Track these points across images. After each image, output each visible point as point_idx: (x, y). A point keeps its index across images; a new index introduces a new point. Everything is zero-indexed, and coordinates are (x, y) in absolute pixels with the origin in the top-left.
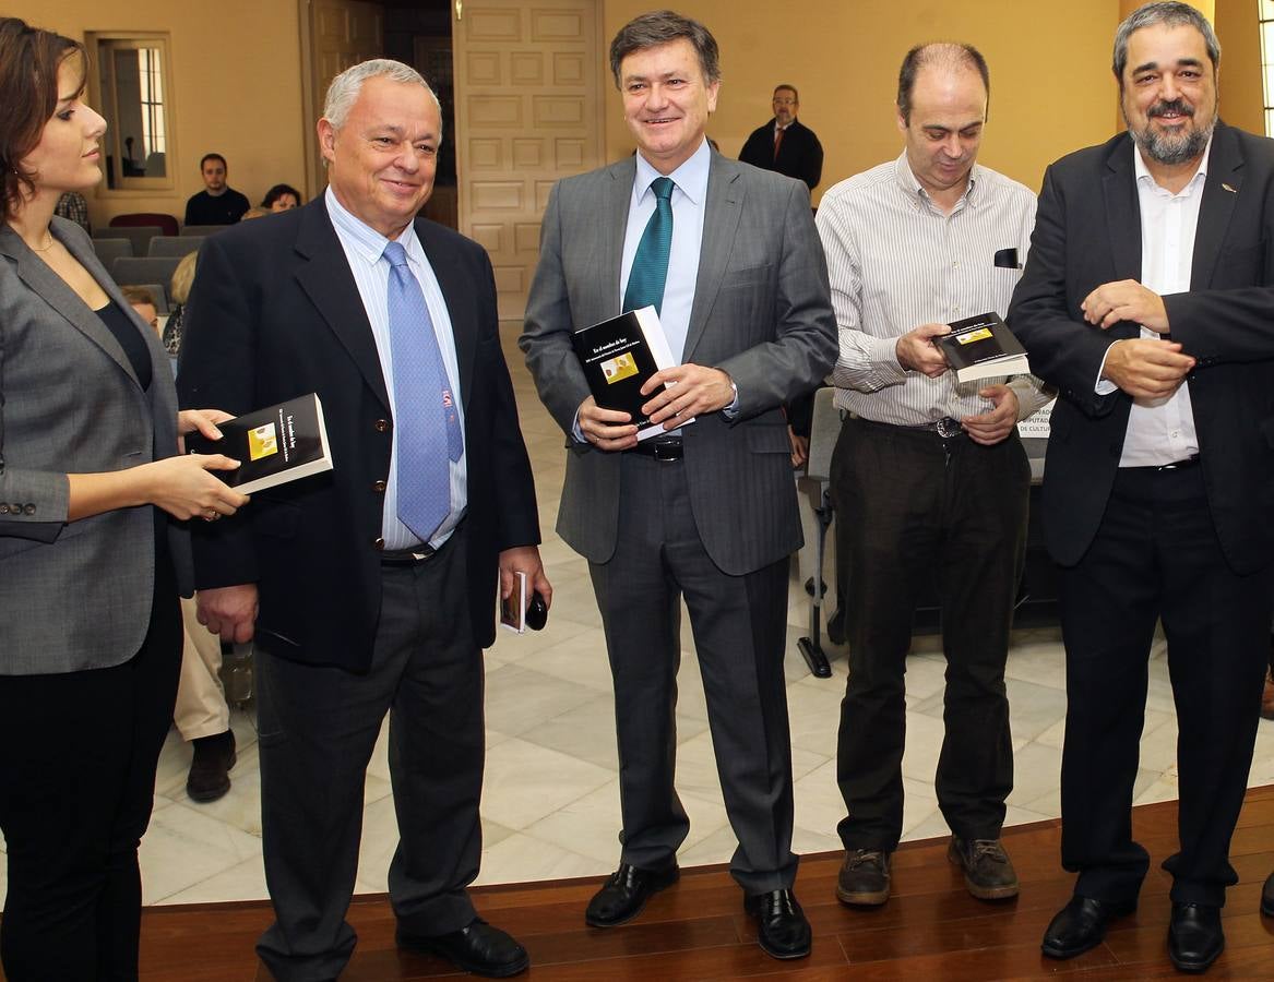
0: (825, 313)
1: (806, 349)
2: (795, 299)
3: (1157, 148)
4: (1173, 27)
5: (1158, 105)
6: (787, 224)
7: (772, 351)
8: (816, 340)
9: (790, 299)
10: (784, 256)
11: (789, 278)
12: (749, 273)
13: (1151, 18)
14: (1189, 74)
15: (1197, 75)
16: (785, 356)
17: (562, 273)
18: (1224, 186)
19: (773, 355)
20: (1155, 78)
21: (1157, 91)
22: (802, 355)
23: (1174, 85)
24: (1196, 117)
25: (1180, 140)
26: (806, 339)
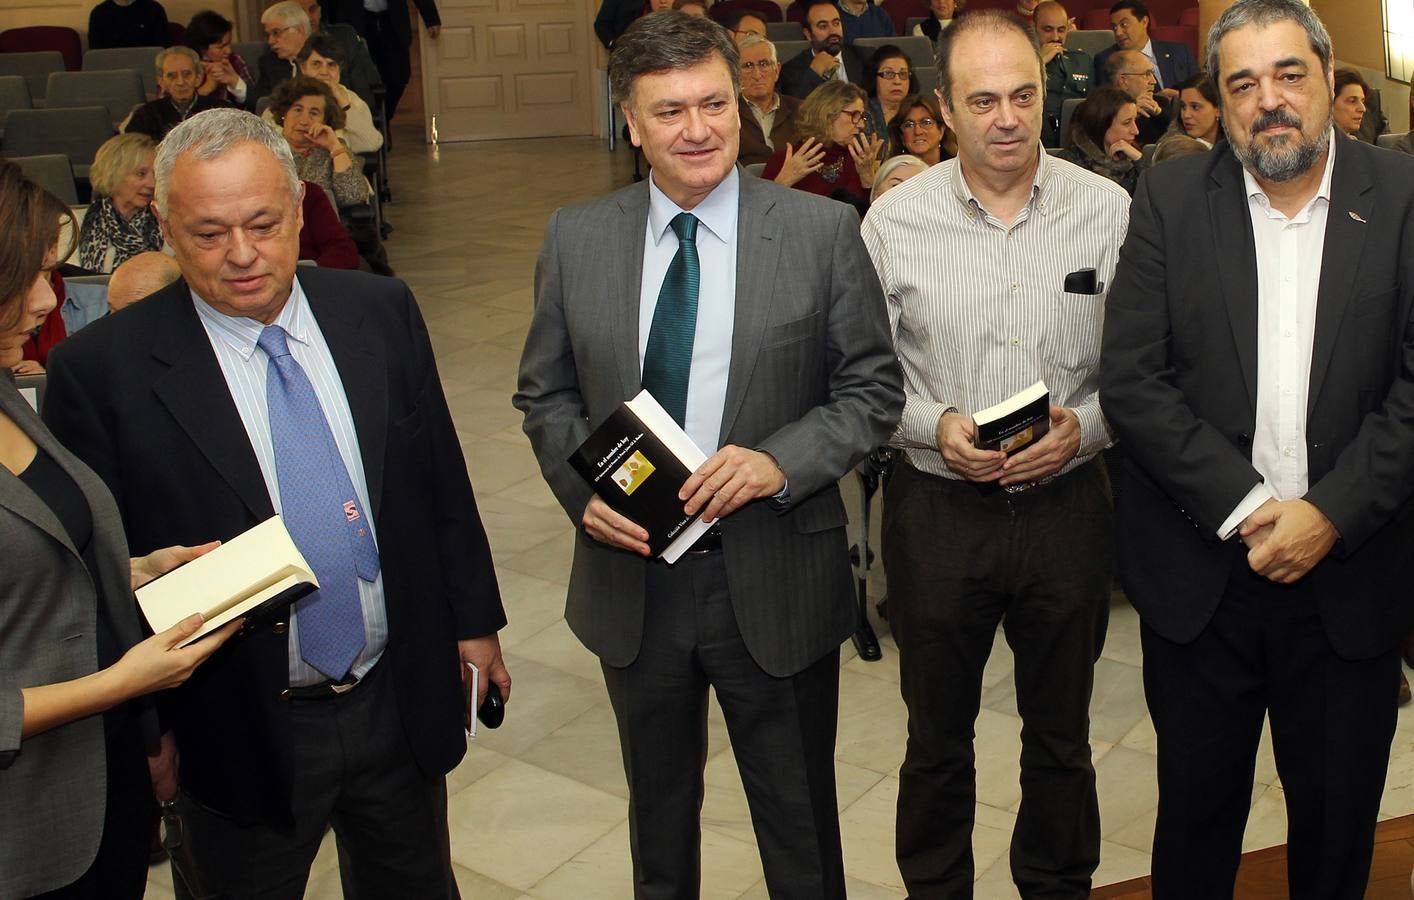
0: (885, 360)
1: (866, 410)
2: (848, 349)
3: (1263, 164)
4: (1265, 27)
5: (1259, 117)
6: (835, 261)
7: (824, 417)
8: (876, 395)
9: (844, 350)
10: (832, 301)
11: (839, 325)
12: (794, 327)
13: (1240, 17)
14: (1291, 77)
15: (1300, 76)
16: (840, 423)
17: (565, 327)
18: (1352, 215)
19: (826, 424)
20: (1253, 85)
21: (1256, 101)
22: (861, 419)
23: (1273, 91)
24: (1305, 126)
25: (1288, 153)
26: (867, 396)
